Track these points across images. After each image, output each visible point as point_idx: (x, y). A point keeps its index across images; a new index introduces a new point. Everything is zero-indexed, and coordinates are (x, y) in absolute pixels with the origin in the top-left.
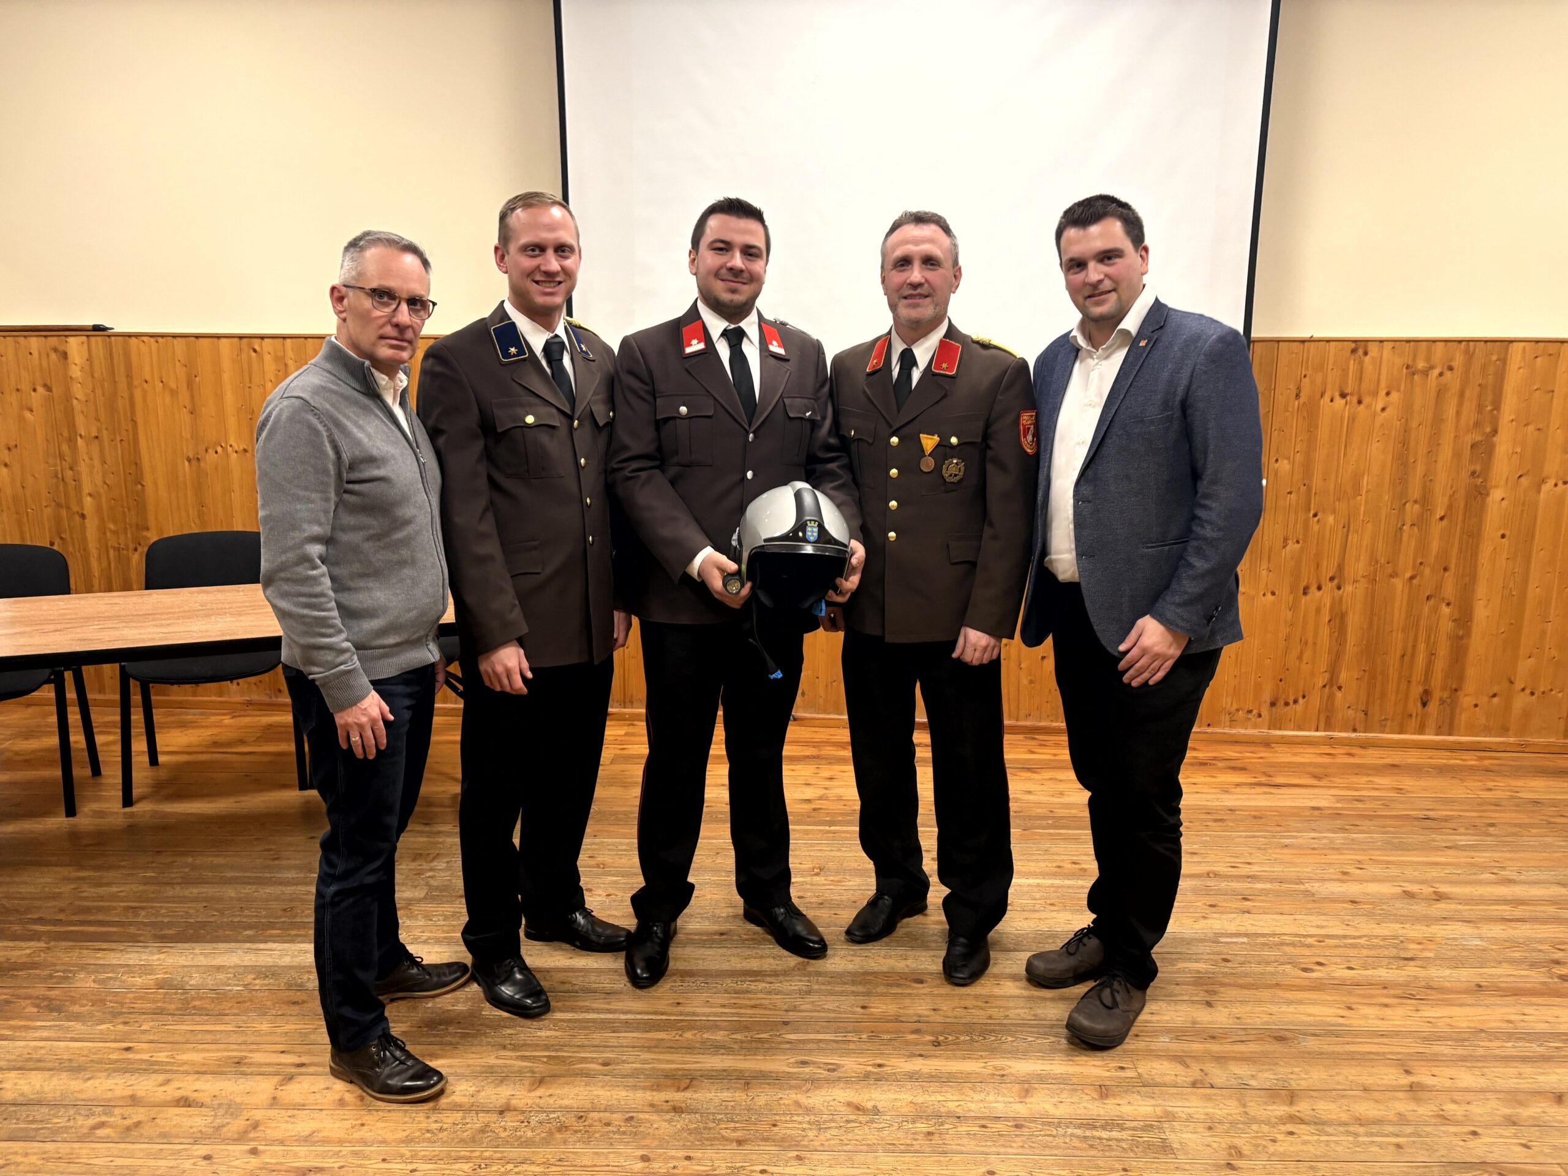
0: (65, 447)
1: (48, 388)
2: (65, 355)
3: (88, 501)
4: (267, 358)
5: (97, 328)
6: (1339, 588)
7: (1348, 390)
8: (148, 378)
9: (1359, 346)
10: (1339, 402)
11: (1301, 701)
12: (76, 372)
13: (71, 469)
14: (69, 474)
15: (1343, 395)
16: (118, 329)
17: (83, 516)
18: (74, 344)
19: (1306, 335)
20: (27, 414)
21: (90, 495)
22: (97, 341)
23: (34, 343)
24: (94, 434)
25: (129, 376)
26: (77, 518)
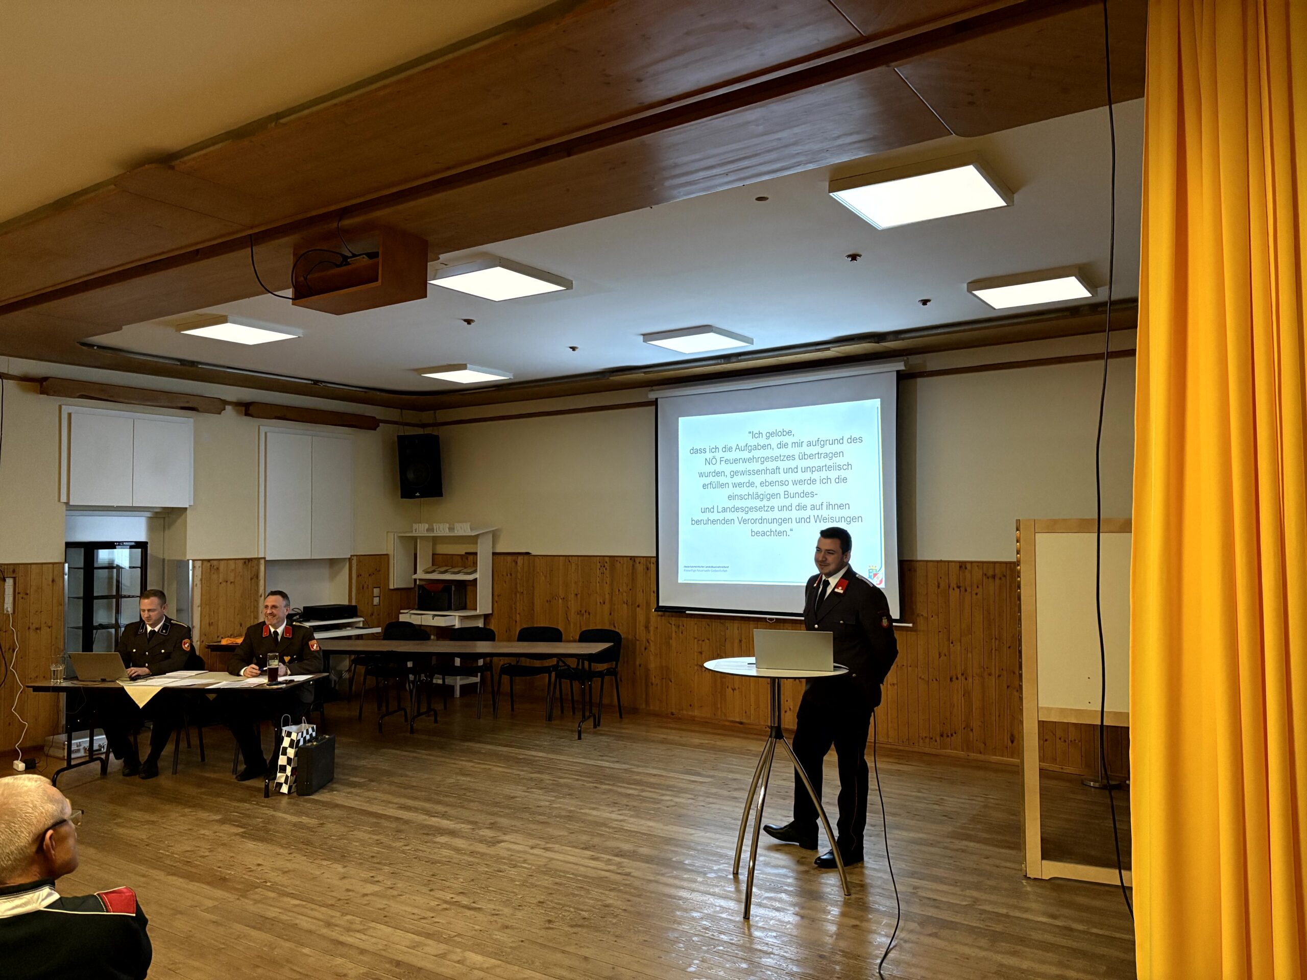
0: (514, 596)
1: (511, 575)
2: (516, 563)
3: (518, 616)
4: (573, 565)
5: (528, 554)
6: (966, 679)
7: (961, 585)
8: (538, 571)
9: (962, 565)
10: (957, 590)
11: (954, 734)
12: (519, 568)
13: (514, 604)
14: (514, 606)
15: (959, 587)
16: (534, 552)
17: (516, 622)
18: (520, 560)
19: (938, 559)
20: (504, 584)
21: (519, 614)
22: (526, 557)
23: (509, 558)
24: (522, 591)
25: (534, 570)
26: (514, 622)
